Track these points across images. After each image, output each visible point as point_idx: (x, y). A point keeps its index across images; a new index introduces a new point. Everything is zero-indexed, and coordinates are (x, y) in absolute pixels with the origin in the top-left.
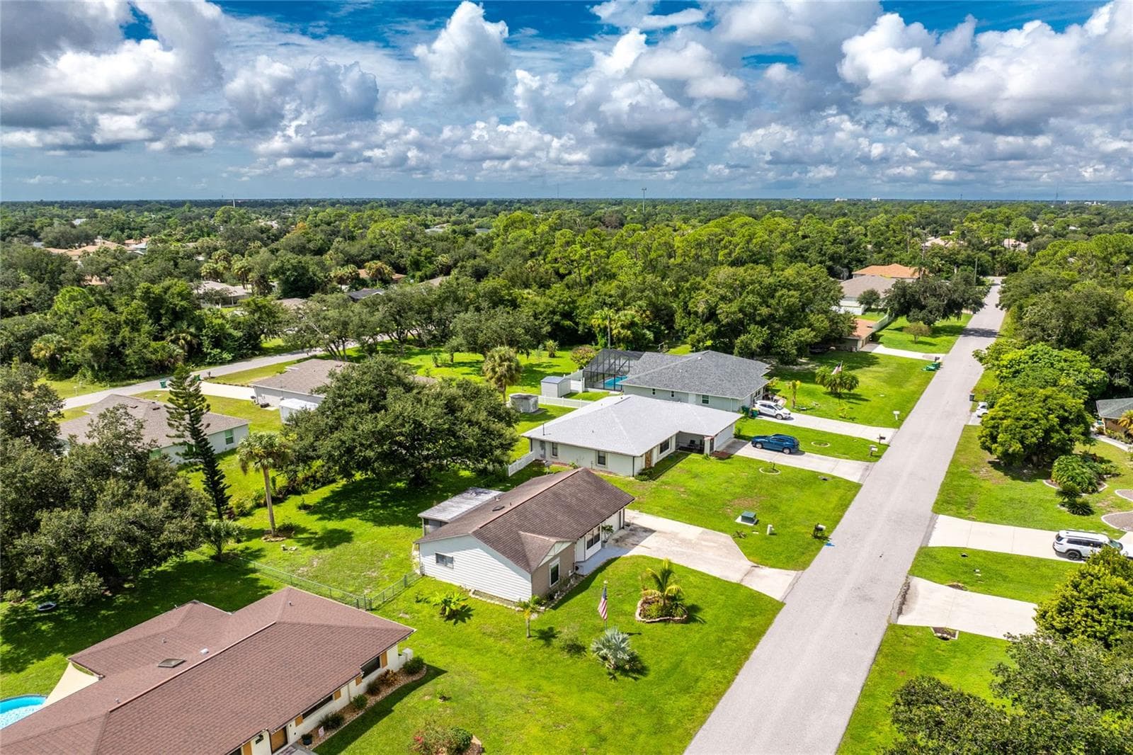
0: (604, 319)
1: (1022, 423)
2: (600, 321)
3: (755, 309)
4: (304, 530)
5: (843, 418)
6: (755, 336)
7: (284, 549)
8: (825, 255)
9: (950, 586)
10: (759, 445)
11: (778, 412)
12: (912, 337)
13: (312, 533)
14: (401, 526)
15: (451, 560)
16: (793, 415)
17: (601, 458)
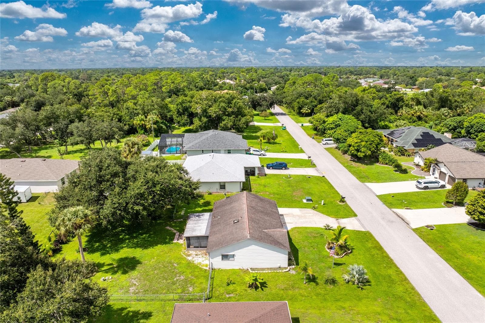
0: (141, 121)
1: (369, 143)
2: (139, 122)
3: (225, 109)
4: (103, 265)
5: (283, 152)
6: (228, 121)
7: (105, 280)
8: (197, 87)
9: (406, 209)
10: (271, 168)
11: (261, 153)
12: (263, 118)
13: (108, 265)
14: (159, 246)
15: (233, 256)
16: (266, 154)
17: (223, 186)
